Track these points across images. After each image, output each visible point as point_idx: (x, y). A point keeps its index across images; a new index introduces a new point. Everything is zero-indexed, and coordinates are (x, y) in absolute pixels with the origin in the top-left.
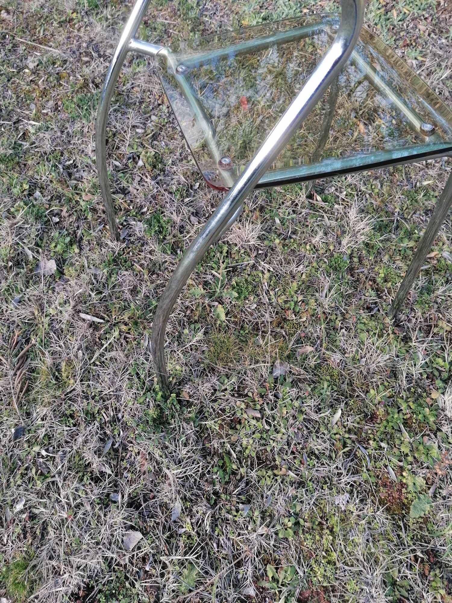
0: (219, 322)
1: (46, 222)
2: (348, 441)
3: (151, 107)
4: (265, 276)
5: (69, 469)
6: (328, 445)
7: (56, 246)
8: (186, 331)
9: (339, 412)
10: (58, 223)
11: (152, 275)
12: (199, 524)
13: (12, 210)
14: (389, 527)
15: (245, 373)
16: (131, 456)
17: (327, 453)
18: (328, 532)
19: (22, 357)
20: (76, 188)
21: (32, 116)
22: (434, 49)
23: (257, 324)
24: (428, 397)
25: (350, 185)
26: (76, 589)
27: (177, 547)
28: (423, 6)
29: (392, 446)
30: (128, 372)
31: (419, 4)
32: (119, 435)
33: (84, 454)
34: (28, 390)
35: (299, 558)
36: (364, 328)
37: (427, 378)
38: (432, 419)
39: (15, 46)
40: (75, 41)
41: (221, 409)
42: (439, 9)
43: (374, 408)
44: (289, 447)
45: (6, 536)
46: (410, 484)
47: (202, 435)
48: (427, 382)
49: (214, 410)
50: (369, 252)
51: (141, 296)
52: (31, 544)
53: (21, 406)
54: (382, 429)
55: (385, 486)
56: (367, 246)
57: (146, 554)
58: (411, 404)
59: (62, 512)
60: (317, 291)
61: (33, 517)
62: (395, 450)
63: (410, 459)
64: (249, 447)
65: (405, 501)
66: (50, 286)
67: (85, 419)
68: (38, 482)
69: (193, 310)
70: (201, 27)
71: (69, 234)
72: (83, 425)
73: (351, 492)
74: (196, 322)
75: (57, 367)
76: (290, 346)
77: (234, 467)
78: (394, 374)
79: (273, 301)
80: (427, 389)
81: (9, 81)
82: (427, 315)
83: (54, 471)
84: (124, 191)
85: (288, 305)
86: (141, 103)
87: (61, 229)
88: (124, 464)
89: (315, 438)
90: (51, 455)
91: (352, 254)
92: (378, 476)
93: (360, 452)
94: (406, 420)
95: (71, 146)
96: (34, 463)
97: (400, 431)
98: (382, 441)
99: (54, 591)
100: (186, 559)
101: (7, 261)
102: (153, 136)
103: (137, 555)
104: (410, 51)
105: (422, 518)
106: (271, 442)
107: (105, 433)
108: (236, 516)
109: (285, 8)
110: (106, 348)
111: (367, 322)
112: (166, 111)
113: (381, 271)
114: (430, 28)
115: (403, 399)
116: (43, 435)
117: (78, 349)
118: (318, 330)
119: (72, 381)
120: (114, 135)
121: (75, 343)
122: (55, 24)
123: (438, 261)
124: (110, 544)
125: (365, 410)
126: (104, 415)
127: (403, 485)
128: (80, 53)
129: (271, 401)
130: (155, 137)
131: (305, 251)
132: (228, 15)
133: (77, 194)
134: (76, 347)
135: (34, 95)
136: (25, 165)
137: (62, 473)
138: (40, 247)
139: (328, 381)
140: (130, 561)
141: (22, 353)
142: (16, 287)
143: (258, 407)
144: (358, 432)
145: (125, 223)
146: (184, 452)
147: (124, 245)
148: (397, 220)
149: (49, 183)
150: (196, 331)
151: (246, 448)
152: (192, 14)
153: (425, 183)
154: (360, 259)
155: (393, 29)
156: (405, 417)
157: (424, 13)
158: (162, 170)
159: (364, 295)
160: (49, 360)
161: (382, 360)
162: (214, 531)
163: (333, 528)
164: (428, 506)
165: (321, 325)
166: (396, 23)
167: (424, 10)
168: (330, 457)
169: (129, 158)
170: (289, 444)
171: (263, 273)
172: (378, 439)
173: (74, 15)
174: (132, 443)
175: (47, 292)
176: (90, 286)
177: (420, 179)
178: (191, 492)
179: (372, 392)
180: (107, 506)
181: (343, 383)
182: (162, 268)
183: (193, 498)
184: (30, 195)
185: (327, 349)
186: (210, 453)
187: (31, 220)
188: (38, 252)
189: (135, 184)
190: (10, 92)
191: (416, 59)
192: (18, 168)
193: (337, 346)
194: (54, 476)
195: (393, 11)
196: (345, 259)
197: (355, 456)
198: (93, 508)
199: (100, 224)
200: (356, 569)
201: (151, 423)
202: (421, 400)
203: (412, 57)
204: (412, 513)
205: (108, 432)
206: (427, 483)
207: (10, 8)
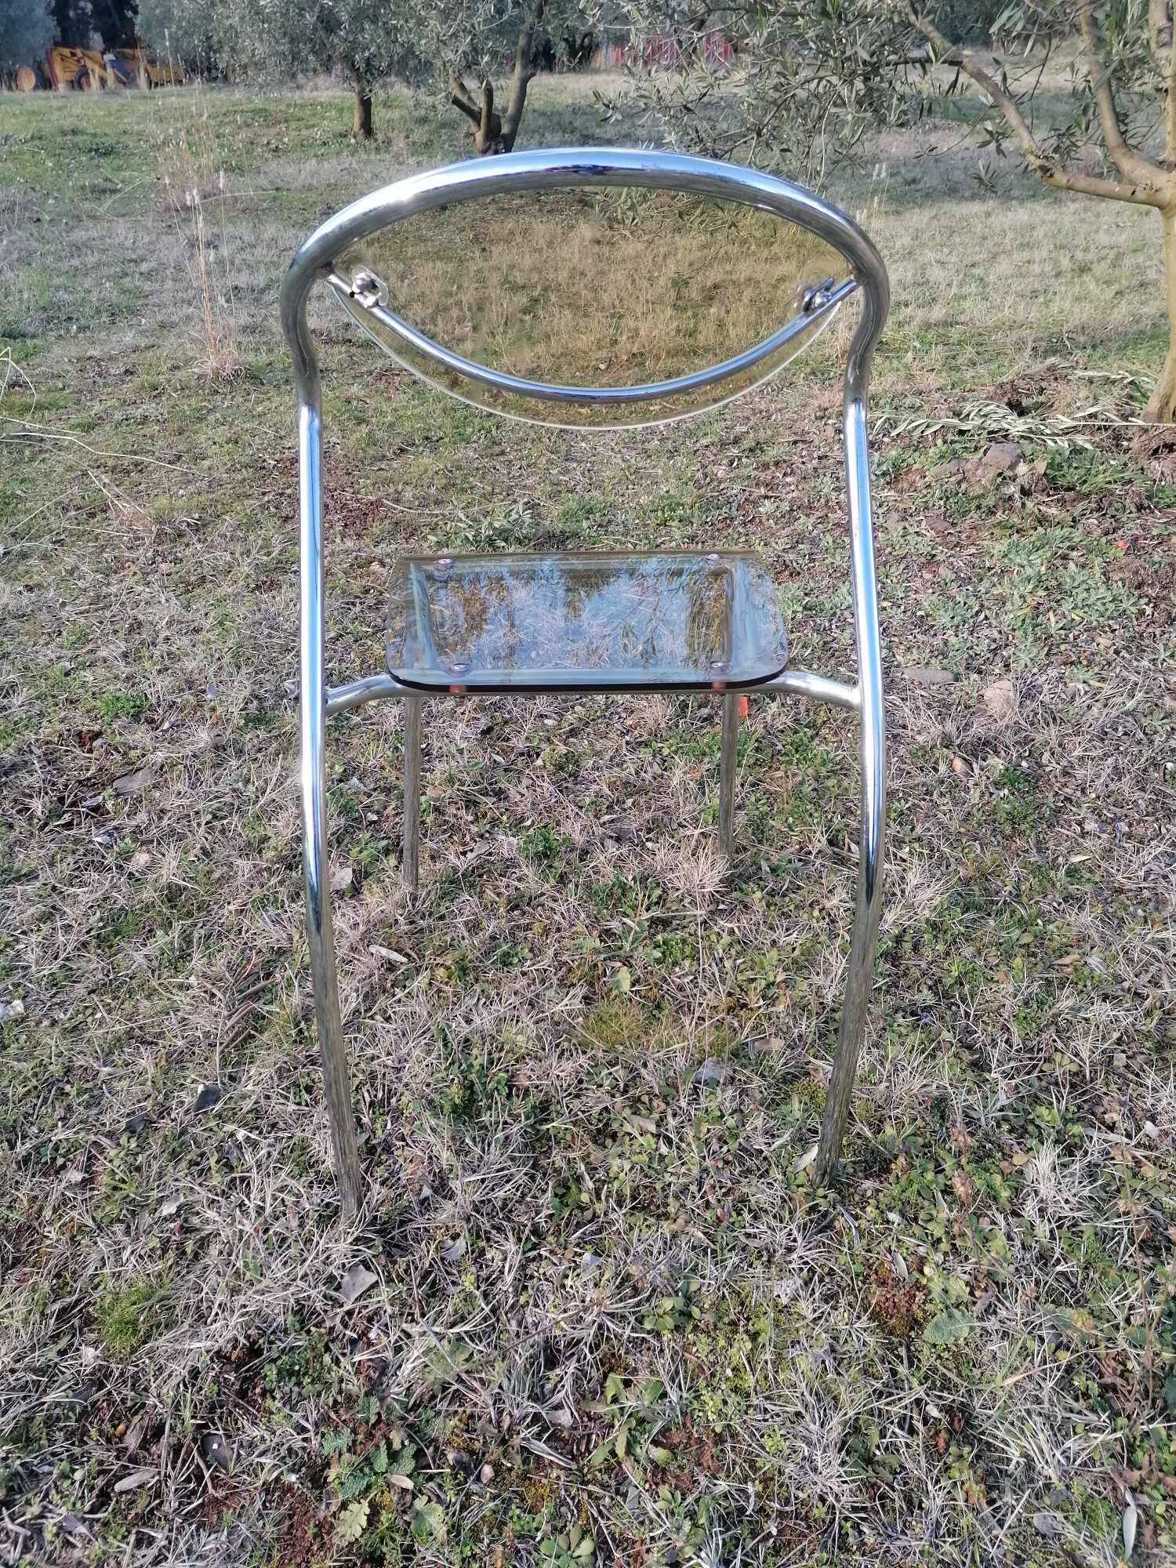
0: (615, 992)
1: (356, 818)
2: (823, 1203)
4: (722, 940)
6: (778, 1196)
7: (360, 853)
8: (551, 993)
9: (815, 1150)
10: (375, 822)
11: (512, 909)
12: (492, 1281)
15: (645, 1066)
16: (395, 1162)
17: (775, 1212)
18: (746, 1337)
19: (250, 996)
22: (1125, 673)
23: (688, 1005)
24: (1006, 1159)
25: (919, 839)
26: (230, 1346)
27: (439, 1311)
28: (1108, 613)
29: (910, 1221)
30: (428, 1035)
31: (1102, 609)
32: (383, 1128)
34: (244, 1042)
35: (677, 1372)
36: (896, 1039)
37: (1010, 1132)
38: (1005, 1194)
39: (380, 602)
41: (582, 1113)
42: (1142, 619)
43: (887, 1156)
44: (700, 1189)
45: (129, 1250)
46: (936, 1287)
47: (537, 1145)
48: (1009, 1138)
49: (570, 1109)
50: (935, 937)
51: (483, 936)
52: (171, 1267)
53: (224, 1063)
54: (896, 1193)
55: (882, 1283)
56: (933, 928)
57: (376, 1313)
58: (964, 1162)
59: (245, 1221)
60: (817, 974)
61: (186, 1230)
62: (917, 1229)
63: (945, 1246)
64: (622, 1178)
65: (920, 1314)
68: (216, 1176)
69: (572, 966)
71: (387, 839)
72: (323, 1104)
73: (808, 1281)
75: (307, 1014)
76: (741, 1038)
77: (585, 1198)
78: (941, 1111)
79: (728, 975)
80: (1007, 1148)
83: (249, 1159)
84: (500, 794)
85: (752, 986)
87: (377, 830)
88: (380, 1172)
91: (900, 935)
92: (870, 1267)
93: (842, 1221)
94: (950, 1187)
96: (219, 1148)
97: (933, 1201)
98: (891, 1211)
99: (187, 1345)
100: (452, 1333)
102: (571, 730)
104: (1076, 671)
105: (948, 1349)
106: (667, 1175)
107: (358, 1120)
108: (567, 1276)
110: (400, 998)
111: (904, 1031)
113: (954, 968)
114: (1120, 643)
120: (506, 722)
121: (348, 985)
123: (1077, 969)
126: (366, 1095)
127: (918, 1286)
130: (573, 733)
131: (809, 917)
136: (347, 744)
137: (264, 1168)
138: (335, 850)
139: (805, 1104)
140: (343, 1320)
141: (252, 989)
142: (276, 899)
143: (656, 1116)
144: (846, 1188)
145: (488, 835)
147: (477, 863)
148: (1005, 902)
149: (377, 769)
151: (616, 1178)
153: (1075, 859)
154: (916, 948)
155: (1047, 638)
156: (949, 1183)
157: (1111, 622)
158: (574, 775)
159: (911, 995)
160: (296, 1001)
163: (757, 1334)
164: (967, 1329)
165: (809, 1019)
166: (1053, 631)
167: (1111, 618)
168: (779, 1218)
169: (522, 754)
170: (700, 1185)
171: (719, 934)
172: (883, 1207)
174: (403, 1139)
177: (1065, 852)
178: (490, 1224)
179: (889, 1131)
182: (534, 902)
184: (340, 781)
186: (544, 1174)
189: (522, 789)
191: (1085, 682)
194: (247, 1170)
195: (1051, 614)
196: (886, 938)
197: (830, 1226)
198: (301, 1225)
199: (444, 832)
200: (791, 1409)
201: (447, 1108)
202: (988, 1161)
203: (1079, 681)
204: (929, 1334)
205: (365, 1120)
206: (972, 1294)
207: (388, 560)
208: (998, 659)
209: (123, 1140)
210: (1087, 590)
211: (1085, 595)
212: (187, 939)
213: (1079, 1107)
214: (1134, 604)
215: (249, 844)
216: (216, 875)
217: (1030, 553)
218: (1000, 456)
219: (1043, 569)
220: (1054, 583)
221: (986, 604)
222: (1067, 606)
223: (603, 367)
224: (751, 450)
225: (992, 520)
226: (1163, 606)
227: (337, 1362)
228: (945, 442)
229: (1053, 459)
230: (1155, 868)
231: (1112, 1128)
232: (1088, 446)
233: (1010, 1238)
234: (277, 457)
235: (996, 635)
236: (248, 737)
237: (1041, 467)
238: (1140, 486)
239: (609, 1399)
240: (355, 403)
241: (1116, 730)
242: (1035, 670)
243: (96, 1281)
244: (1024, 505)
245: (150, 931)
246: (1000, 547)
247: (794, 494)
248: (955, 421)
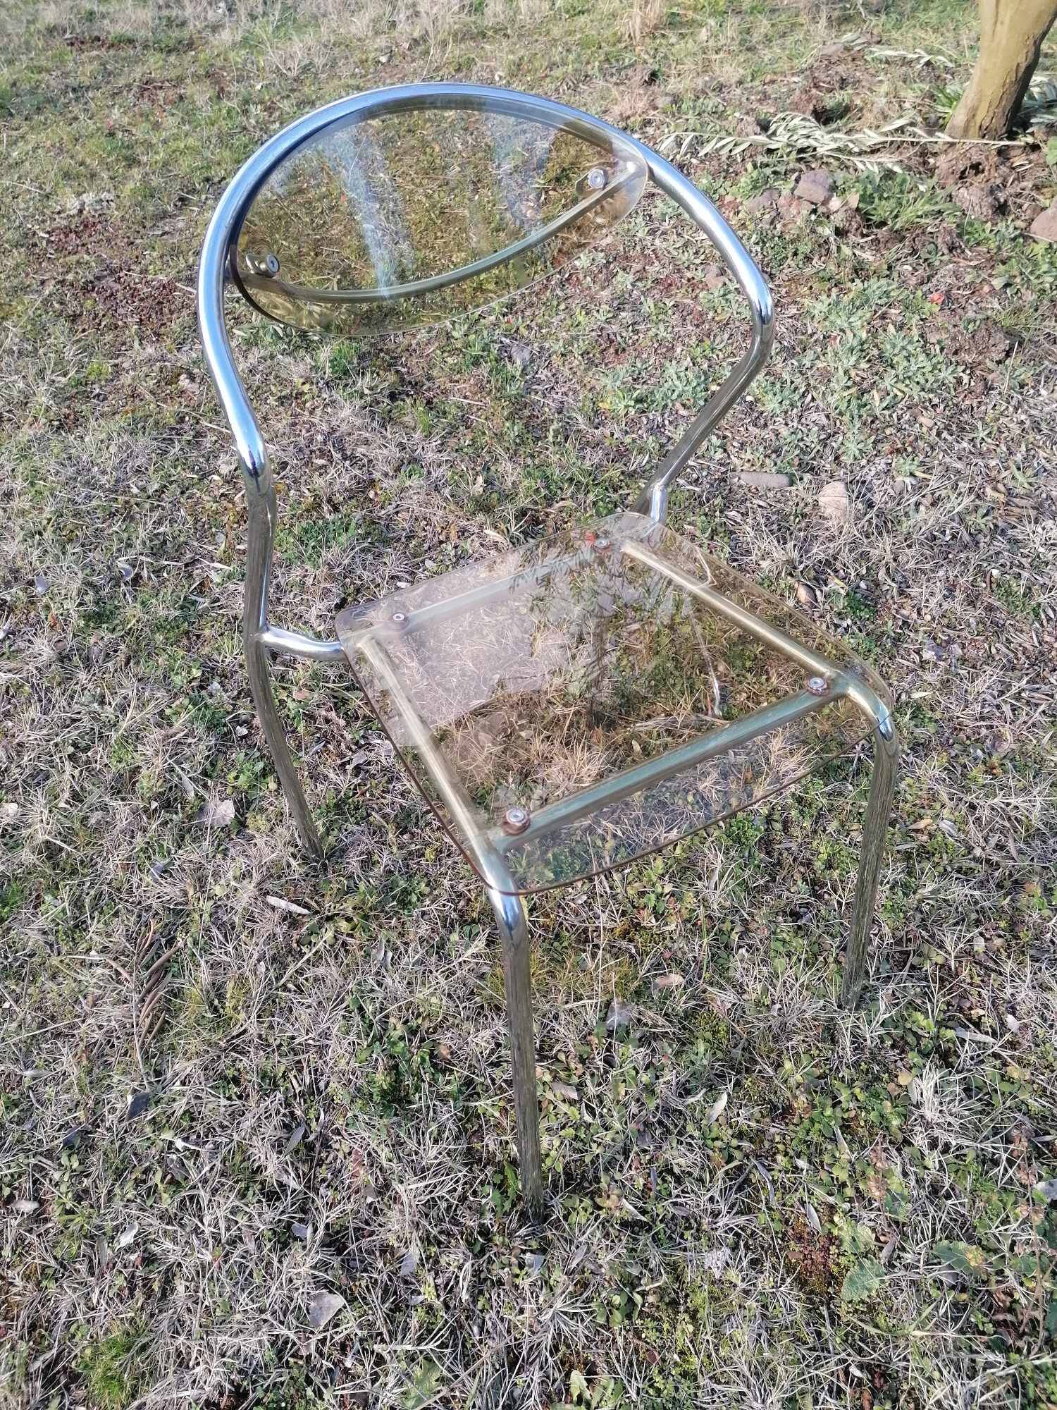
1: (225, 734)
2: (737, 1154)
3: (426, 546)
4: (608, 846)
5: (222, 1175)
6: (697, 1156)
7: (237, 778)
8: (455, 937)
9: (725, 1098)
10: (245, 737)
11: (402, 834)
12: (450, 1288)
13: (168, 711)
14: (800, 1314)
15: (556, 1017)
16: (335, 1159)
17: (696, 1173)
18: (687, 1318)
19: (157, 970)
20: (283, 678)
21: (219, 553)
22: (947, 459)
23: (585, 931)
24: (892, 1081)
25: (775, 691)
26: (216, 1393)
27: (406, 1329)
28: (928, 385)
29: (817, 1166)
30: (344, 1005)
31: (922, 381)
32: (317, 1119)
33: (252, 1150)
34: (162, 1030)
35: (631, 1363)
36: (781, 949)
37: (893, 1046)
38: (896, 1122)
39: (199, 435)
40: (304, 431)
41: (505, 1081)
42: (960, 389)
43: (788, 1094)
44: (626, 1158)
45: (97, 1291)
46: (847, 1239)
47: (468, 1126)
48: (892, 1054)
49: (493, 1080)
50: (801, 812)
51: (379, 870)
52: (142, 1308)
53: (147, 1057)
54: (801, 1135)
55: (800, 1239)
56: (799, 803)
57: (348, 1337)
58: (857, 1091)
59: (204, 1251)
60: (700, 879)
61: (149, 1260)
62: (823, 1175)
63: (849, 1192)
64: (553, 1153)
65: (835, 1270)
66: (219, 845)
67: (259, 1085)
68: (165, 1196)
69: (470, 900)
70: (527, 413)
71: (262, 757)
72: (254, 1097)
73: (735, 1248)
74: (473, 921)
75: (218, 990)
76: (642, 973)
78: (831, 1034)
79: (618, 890)
80: (892, 1067)
81: (183, 493)
82: (903, 933)
83: (194, 1176)
85: (643, 901)
86: (409, 538)
87: (249, 747)
88: (323, 1172)
89: (674, 1145)
90: (193, 1148)
91: (770, 815)
92: (787, 1222)
93: (757, 1174)
94: (847, 1120)
95: (281, 608)
96: (161, 1161)
97: (834, 1140)
98: (799, 1157)
99: (175, 1396)
100: (421, 1352)
101: (150, 799)
103: (332, 1338)
104: (902, 461)
105: (863, 1302)
106: (594, 1146)
107: (292, 1113)
108: (517, 1276)
109: (677, 383)
110: (308, 960)
111: (788, 939)
112: (453, 553)
113: (822, 849)
114: (942, 422)
115: (843, 1082)
116: (182, 1111)
117: (259, 961)
118: (697, 948)
119: (242, 1016)
120: (358, 591)
121: (254, 948)
122: (272, 401)
123: (931, 836)
124: (285, 1315)
125: (774, 1100)
126: (294, 1081)
127: (832, 1239)
128: (311, 452)
129: (598, 1069)
131: (685, 804)
132: (575, 392)
133: (284, 688)
134: (256, 956)
135: (225, 519)
136: (198, 636)
137: (210, 1182)
138: (210, 777)
139: (709, 1041)
140: (317, 1349)
141: (158, 962)
142: (161, 846)
143: (575, 1080)
144: (757, 1137)
145: (362, 742)
146: (433, 1153)
147: (357, 781)
148: (859, 759)
149: (236, 668)
150: (472, 937)
151: (547, 1155)
152: (512, 390)
153: (917, 695)
154: (785, 828)
155: (873, 422)
156: (846, 1116)
157: (931, 396)
159: (788, 890)
160: (205, 976)
161: (811, 1008)
162: (475, 1302)
163: (696, 1311)
164: (877, 1280)
165: (701, 937)
166: (878, 412)
167: (931, 391)
168: (701, 1180)
170: (626, 1152)
171: (604, 839)
172: (792, 1154)
173: (306, 388)
174: (339, 1134)
175: (214, 857)
176: (292, 850)
177: (907, 687)
178: (438, 1229)
179: (788, 1065)
180: (285, 1245)
181: (736, 1046)
182: (421, 823)
183: (443, 1238)
184: (202, 687)
185: (711, 984)
186: (480, 1160)
187: (200, 729)
188: (205, 786)
190: (183, 512)
191: (912, 474)
192: (185, 642)
193: (729, 978)
194: (193, 1187)
195: (874, 392)
196: (757, 823)
197: (747, 1181)
198: (259, 1247)
199: (318, 742)
200: (734, 1389)
201: (377, 1098)
202: (877, 1086)
203: (905, 471)
204: (846, 1292)
205: (298, 1113)
206: (877, 1239)
207: (196, 371)
208: (828, 450)
209: (64, 1160)
210: (907, 358)
211: (906, 363)
212: (78, 904)
213: (949, 1004)
214: (953, 372)
215: (121, 776)
216: (93, 821)
217: (851, 314)
218: (811, 187)
219: (864, 335)
220: (875, 352)
221: (812, 382)
222: (888, 382)
223: (384, 59)
224: (558, 180)
225: (809, 271)
226: (978, 372)
227: (320, 1395)
228: (755, 167)
229: (865, 189)
230: (989, 698)
231: (978, 1024)
232: (897, 169)
233: (905, 1174)
234: (48, 227)
235: (824, 421)
236: (92, 640)
237: (854, 200)
238: (950, 223)
239: (575, 1398)
240: (120, 135)
241: (944, 532)
242: (864, 462)
243: (72, 1330)
244: (839, 249)
245: (38, 897)
246: (820, 307)
247: (609, 240)
248: (762, 138)
